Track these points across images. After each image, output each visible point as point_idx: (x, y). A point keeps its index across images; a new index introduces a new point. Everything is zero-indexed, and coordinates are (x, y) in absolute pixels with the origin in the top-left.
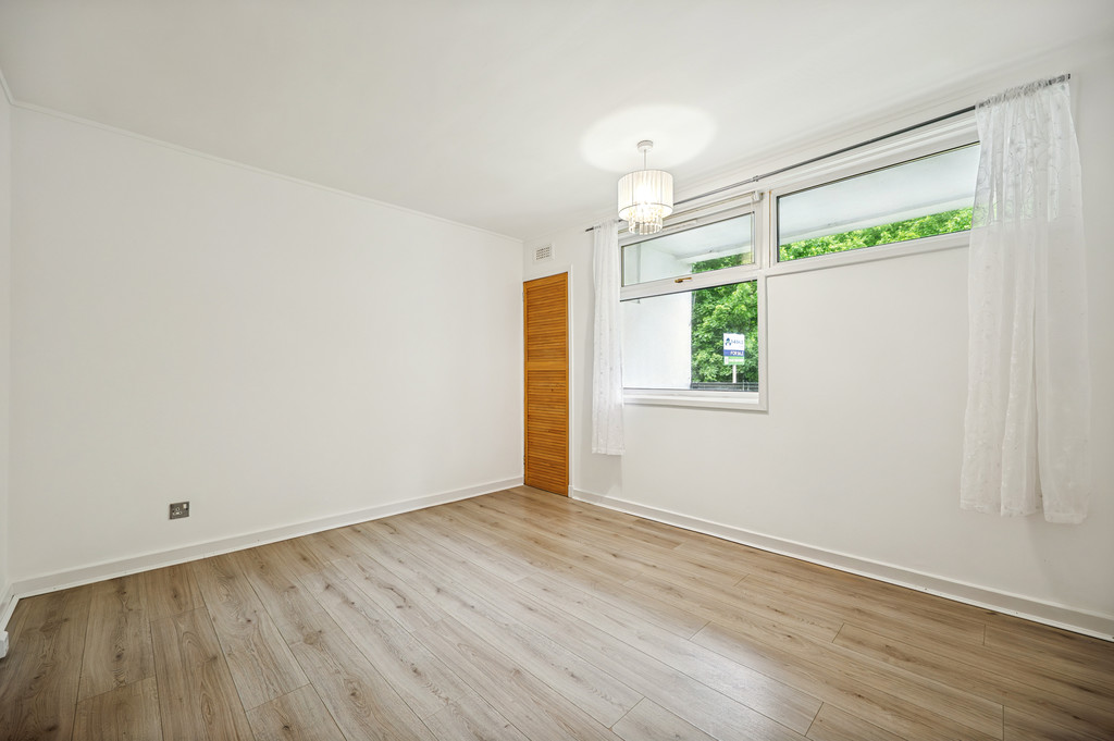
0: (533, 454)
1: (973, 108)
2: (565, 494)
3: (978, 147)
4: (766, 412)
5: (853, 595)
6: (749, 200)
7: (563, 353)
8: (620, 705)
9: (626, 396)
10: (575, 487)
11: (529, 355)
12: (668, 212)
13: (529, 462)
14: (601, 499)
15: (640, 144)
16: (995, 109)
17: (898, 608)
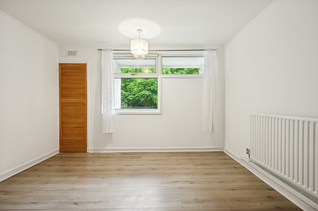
0: (65, 138)
1: (204, 50)
2: (85, 151)
3: (203, 58)
4: (161, 115)
5: (187, 156)
6: (156, 55)
7: (84, 96)
8: (178, 201)
9: (116, 112)
10: (91, 148)
11: (62, 95)
12: (146, 53)
13: (62, 142)
14: (104, 150)
15: (138, 30)
16: (207, 52)
17: (195, 156)
